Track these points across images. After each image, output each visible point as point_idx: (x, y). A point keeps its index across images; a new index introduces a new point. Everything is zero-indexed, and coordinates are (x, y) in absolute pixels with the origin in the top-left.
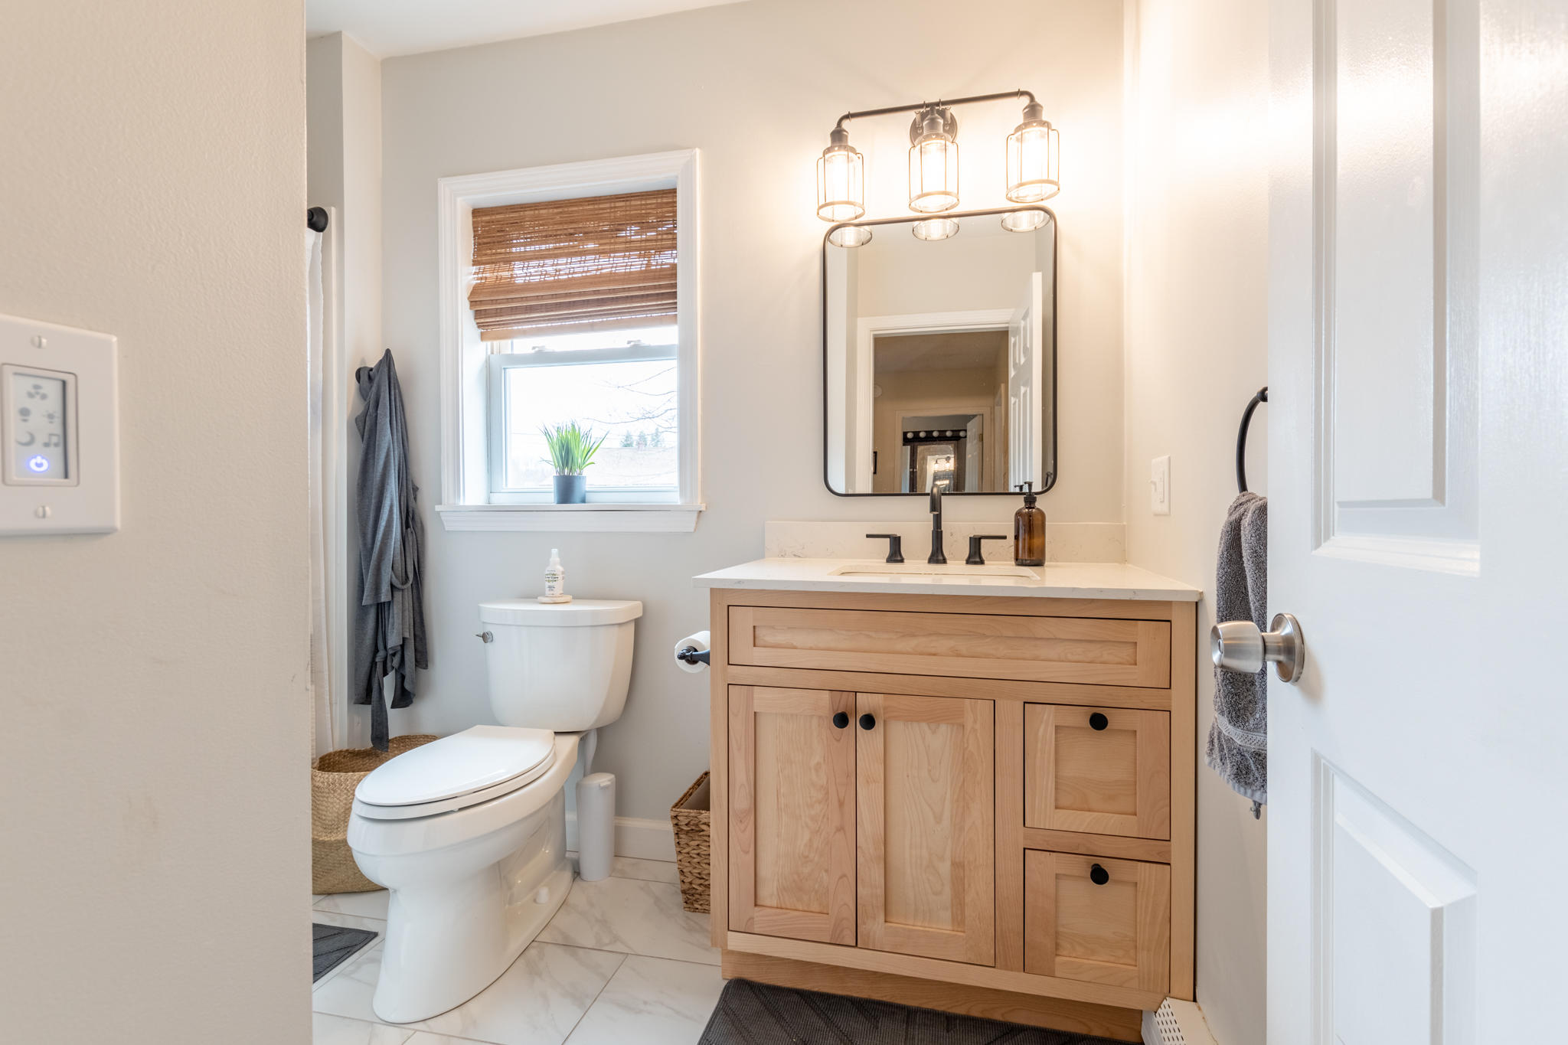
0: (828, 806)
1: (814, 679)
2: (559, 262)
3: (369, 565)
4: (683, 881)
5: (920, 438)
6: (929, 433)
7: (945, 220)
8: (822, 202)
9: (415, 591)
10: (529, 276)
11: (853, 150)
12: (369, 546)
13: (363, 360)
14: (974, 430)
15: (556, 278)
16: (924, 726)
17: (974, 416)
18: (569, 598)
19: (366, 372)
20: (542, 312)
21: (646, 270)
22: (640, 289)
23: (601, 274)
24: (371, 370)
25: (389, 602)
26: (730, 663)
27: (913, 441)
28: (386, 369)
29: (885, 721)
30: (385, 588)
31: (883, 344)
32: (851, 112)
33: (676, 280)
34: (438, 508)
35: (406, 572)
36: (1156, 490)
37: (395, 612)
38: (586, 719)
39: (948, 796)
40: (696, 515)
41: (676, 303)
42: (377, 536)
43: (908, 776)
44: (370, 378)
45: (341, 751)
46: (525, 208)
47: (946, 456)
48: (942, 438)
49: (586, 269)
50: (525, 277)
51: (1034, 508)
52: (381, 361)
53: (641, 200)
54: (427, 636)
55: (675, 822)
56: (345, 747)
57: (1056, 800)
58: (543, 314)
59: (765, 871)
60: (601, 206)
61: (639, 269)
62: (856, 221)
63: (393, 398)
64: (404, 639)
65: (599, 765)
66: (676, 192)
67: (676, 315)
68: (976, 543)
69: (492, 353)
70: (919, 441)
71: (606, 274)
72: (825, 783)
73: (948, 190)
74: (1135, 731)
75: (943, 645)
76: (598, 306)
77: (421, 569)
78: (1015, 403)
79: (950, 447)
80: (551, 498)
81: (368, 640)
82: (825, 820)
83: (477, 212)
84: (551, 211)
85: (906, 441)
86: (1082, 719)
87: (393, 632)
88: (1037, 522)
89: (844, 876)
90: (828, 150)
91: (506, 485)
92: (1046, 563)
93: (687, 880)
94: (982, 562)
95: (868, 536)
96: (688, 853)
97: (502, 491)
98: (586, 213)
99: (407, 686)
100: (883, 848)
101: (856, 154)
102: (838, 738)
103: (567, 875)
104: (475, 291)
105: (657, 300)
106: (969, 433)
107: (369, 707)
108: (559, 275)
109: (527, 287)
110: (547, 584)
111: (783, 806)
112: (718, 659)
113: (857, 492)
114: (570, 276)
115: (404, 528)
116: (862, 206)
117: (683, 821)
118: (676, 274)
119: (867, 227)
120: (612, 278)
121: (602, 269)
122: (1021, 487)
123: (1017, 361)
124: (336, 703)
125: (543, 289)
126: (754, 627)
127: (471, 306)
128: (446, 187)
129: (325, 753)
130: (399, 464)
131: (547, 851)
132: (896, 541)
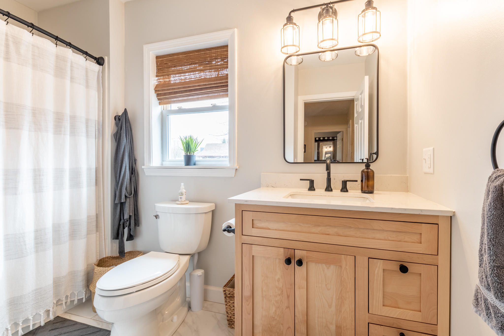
0: (283, 296)
1: (277, 243)
2: (186, 75)
3: (117, 188)
4: (228, 316)
5: (321, 140)
6: (324, 138)
7: (332, 52)
8: (283, 46)
9: (135, 198)
10: (176, 80)
11: (295, 24)
12: (118, 181)
13: (117, 113)
14: (340, 137)
15: (185, 81)
16: (324, 265)
17: (341, 132)
18: (187, 202)
19: (118, 117)
20: (180, 94)
21: (217, 77)
22: (215, 84)
23: (201, 79)
24: (120, 116)
25: (125, 202)
26: (243, 234)
27: (318, 141)
28: (124, 116)
29: (307, 262)
30: (123, 197)
31: (307, 106)
32: (294, 9)
33: (228, 80)
34: (143, 167)
35: (131, 191)
36: (425, 162)
37: (127, 206)
38: (193, 249)
39: (334, 296)
40: (235, 170)
41: (228, 89)
42: (120, 178)
43: (317, 287)
44: (119, 119)
45: (108, 257)
46: (174, 55)
47: (329, 146)
48: (328, 140)
49: (196, 77)
50: (174, 81)
51: (369, 169)
52: (123, 113)
53: (215, 50)
54: (139, 215)
55: (225, 293)
56: (110, 255)
57: (383, 302)
58: (180, 95)
59: (257, 322)
60: (201, 53)
61: (215, 76)
62: (297, 54)
63: (127, 126)
64: (130, 216)
65: (199, 266)
66: (228, 46)
67: (228, 94)
68: (345, 183)
69: (164, 109)
70: (320, 141)
71: (203, 78)
72: (282, 287)
73: (334, 38)
74: (421, 274)
75: (332, 230)
76: (200, 91)
77: (137, 190)
78: (357, 127)
79: (331, 143)
80: (182, 163)
81: (118, 216)
82: (281, 303)
83: (157, 57)
84: (183, 55)
85: (316, 141)
86: (397, 268)
87: (126, 213)
88: (371, 175)
89: (289, 328)
90: (286, 25)
91: (168, 159)
92: (375, 192)
93: (229, 316)
94: (347, 191)
95: (301, 180)
96: (230, 305)
97: (167, 160)
98: (195, 56)
99: (132, 233)
100: (306, 317)
101: (297, 26)
102: (287, 269)
103: (186, 309)
104: (157, 86)
105: (221, 88)
106: (338, 138)
107: (118, 240)
108: (186, 79)
109: (175, 84)
110: (180, 197)
111: (264, 295)
112: (238, 231)
113: (298, 162)
114: (190, 80)
115: (131, 174)
116: (299, 47)
117: (228, 292)
118: (228, 78)
119: (300, 56)
120: (205, 80)
121: (201, 77)
122: (363, 160)
123: (358, 111)
124: (107, 239)
125: (180, 85)
126: (253, 220)
127: (155, 92)
128: (146, 48)
129: (102, 258)
130: (129, 151)
131: (178, 300)
132: (312, 182)
